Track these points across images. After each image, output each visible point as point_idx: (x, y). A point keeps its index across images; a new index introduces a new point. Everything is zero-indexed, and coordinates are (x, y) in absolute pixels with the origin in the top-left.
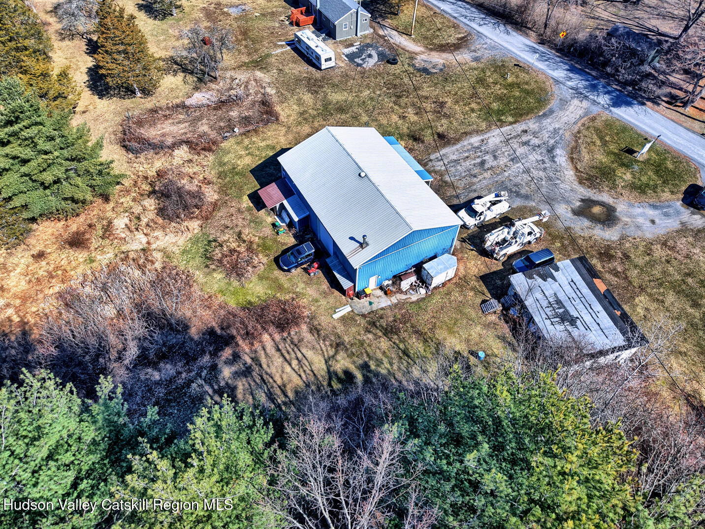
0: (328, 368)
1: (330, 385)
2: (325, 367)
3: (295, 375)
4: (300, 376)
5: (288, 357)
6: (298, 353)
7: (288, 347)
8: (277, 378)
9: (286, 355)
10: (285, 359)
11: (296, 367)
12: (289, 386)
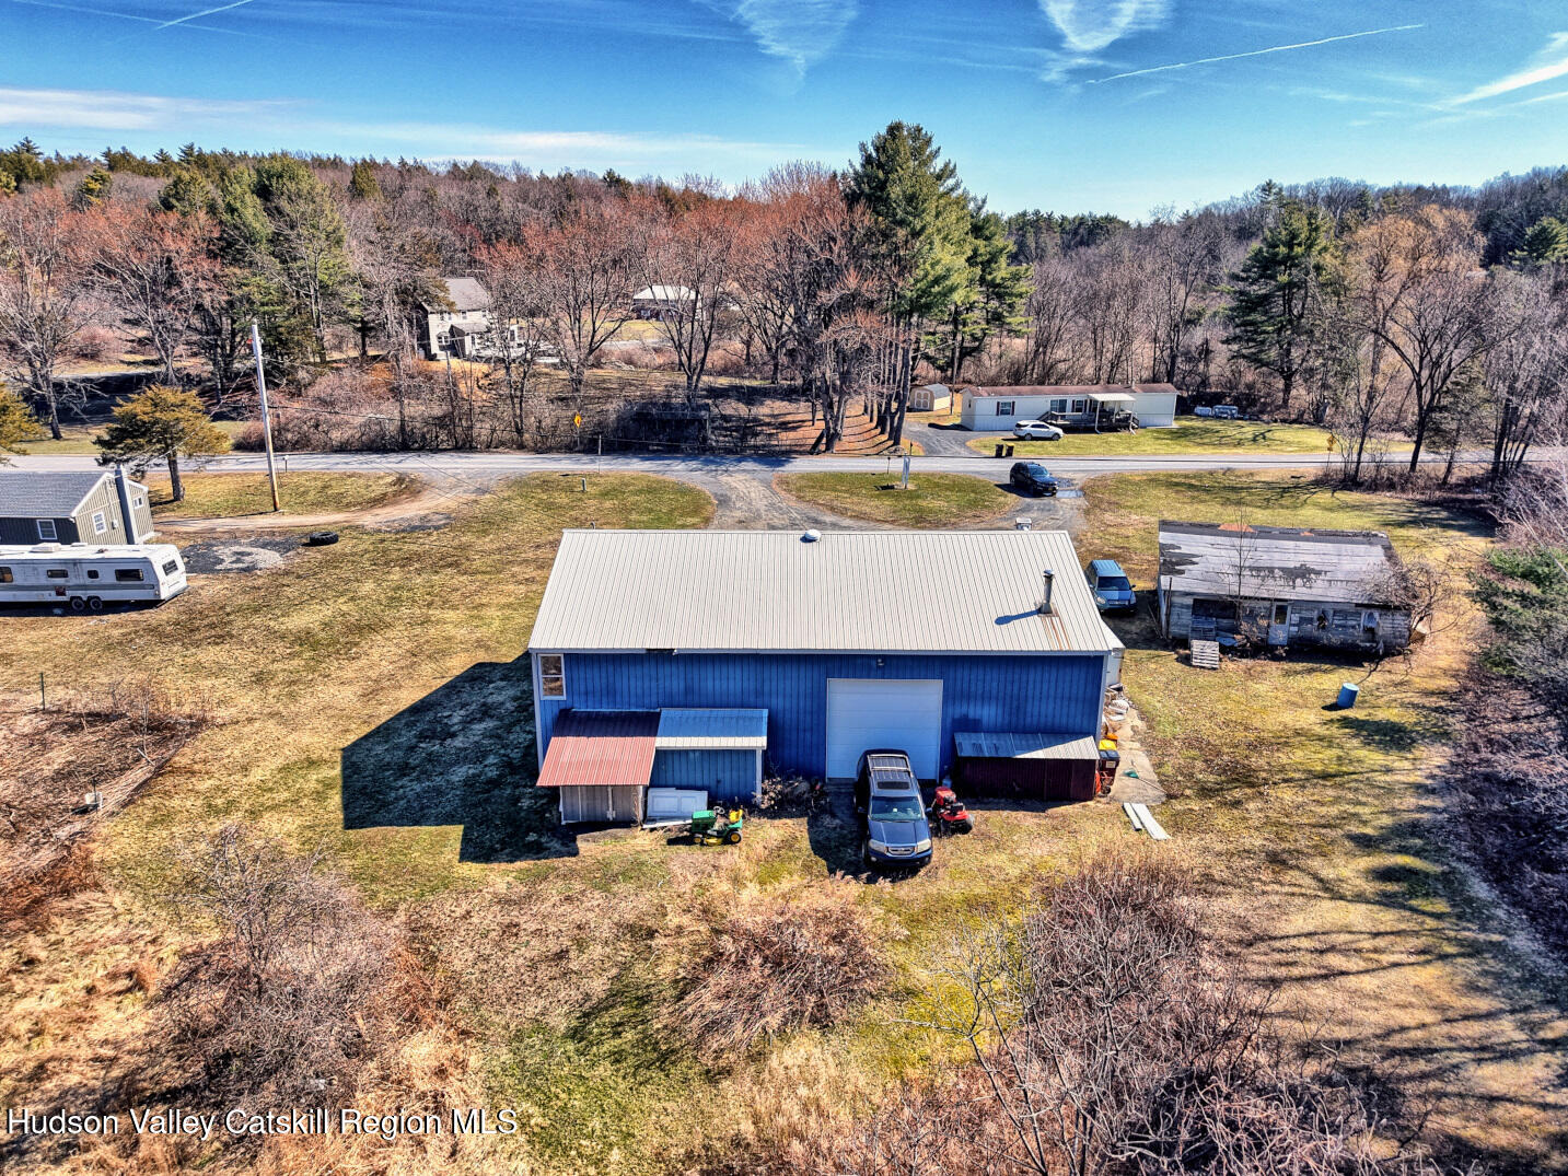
0: (1368, 902)
1: (1438, 916)
2: (1363, 907)
3: (1393, 974)
4: (1396, 965)
5: (1310, 971)
6: (1294, 942)
7: (1263, 958)
8: (1406, 1018)
9: (1296, 971)
10: (1316, 977)
11: (1354, 964)
12: (1446, 997)
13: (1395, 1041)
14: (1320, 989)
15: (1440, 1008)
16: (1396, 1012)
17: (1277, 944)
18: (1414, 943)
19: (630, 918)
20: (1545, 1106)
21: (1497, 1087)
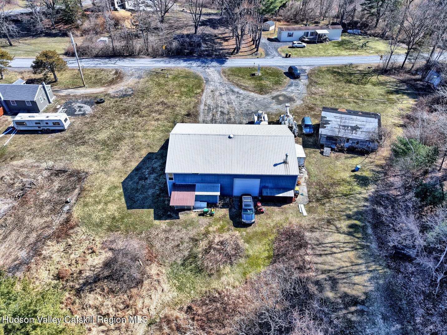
0: (345, 234)
1: (358, 238)
2: (343, 235)
4: (346, 251)
5: (329, 252)
6: (327, 245)
7: (320, 249)
8: (344, 264)
9: (326, 252)
10: (329, 254)
11: (338, 250)
12: (354, 260)
13: (341, 271)
14: (329, 257)
15: (352, 262)
16: (343, 263)
17: (324, 245)
18: (351, 245)
19: (192, 236)
20: (364, 286)
21: (356, 281)
